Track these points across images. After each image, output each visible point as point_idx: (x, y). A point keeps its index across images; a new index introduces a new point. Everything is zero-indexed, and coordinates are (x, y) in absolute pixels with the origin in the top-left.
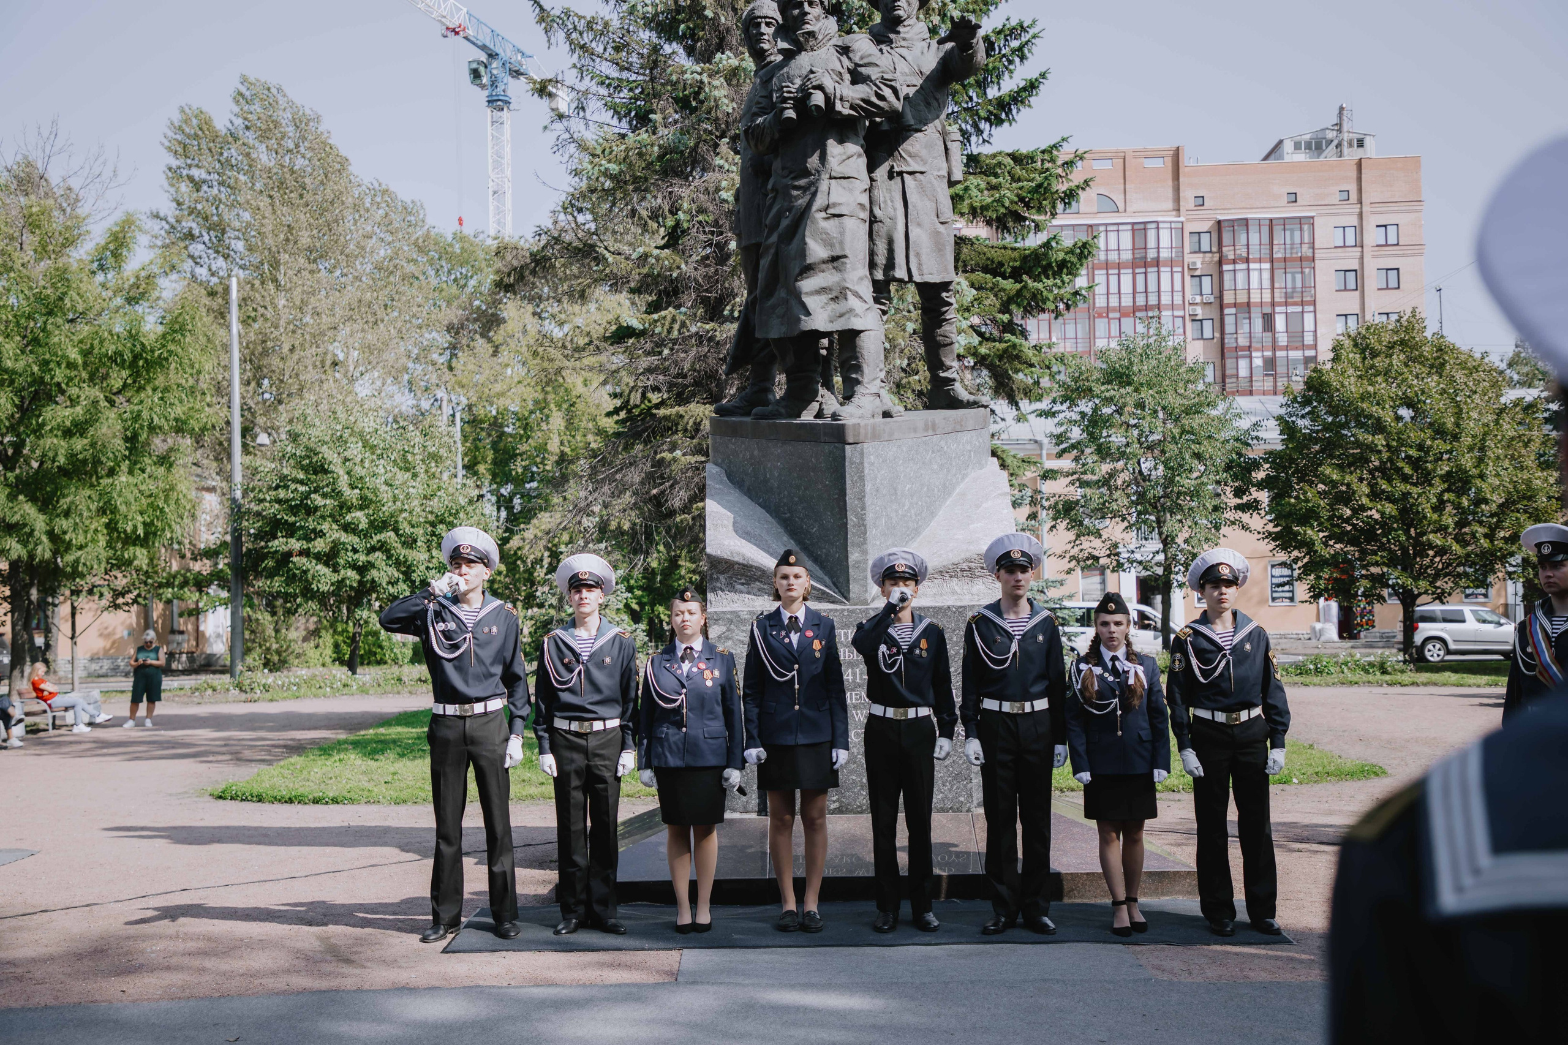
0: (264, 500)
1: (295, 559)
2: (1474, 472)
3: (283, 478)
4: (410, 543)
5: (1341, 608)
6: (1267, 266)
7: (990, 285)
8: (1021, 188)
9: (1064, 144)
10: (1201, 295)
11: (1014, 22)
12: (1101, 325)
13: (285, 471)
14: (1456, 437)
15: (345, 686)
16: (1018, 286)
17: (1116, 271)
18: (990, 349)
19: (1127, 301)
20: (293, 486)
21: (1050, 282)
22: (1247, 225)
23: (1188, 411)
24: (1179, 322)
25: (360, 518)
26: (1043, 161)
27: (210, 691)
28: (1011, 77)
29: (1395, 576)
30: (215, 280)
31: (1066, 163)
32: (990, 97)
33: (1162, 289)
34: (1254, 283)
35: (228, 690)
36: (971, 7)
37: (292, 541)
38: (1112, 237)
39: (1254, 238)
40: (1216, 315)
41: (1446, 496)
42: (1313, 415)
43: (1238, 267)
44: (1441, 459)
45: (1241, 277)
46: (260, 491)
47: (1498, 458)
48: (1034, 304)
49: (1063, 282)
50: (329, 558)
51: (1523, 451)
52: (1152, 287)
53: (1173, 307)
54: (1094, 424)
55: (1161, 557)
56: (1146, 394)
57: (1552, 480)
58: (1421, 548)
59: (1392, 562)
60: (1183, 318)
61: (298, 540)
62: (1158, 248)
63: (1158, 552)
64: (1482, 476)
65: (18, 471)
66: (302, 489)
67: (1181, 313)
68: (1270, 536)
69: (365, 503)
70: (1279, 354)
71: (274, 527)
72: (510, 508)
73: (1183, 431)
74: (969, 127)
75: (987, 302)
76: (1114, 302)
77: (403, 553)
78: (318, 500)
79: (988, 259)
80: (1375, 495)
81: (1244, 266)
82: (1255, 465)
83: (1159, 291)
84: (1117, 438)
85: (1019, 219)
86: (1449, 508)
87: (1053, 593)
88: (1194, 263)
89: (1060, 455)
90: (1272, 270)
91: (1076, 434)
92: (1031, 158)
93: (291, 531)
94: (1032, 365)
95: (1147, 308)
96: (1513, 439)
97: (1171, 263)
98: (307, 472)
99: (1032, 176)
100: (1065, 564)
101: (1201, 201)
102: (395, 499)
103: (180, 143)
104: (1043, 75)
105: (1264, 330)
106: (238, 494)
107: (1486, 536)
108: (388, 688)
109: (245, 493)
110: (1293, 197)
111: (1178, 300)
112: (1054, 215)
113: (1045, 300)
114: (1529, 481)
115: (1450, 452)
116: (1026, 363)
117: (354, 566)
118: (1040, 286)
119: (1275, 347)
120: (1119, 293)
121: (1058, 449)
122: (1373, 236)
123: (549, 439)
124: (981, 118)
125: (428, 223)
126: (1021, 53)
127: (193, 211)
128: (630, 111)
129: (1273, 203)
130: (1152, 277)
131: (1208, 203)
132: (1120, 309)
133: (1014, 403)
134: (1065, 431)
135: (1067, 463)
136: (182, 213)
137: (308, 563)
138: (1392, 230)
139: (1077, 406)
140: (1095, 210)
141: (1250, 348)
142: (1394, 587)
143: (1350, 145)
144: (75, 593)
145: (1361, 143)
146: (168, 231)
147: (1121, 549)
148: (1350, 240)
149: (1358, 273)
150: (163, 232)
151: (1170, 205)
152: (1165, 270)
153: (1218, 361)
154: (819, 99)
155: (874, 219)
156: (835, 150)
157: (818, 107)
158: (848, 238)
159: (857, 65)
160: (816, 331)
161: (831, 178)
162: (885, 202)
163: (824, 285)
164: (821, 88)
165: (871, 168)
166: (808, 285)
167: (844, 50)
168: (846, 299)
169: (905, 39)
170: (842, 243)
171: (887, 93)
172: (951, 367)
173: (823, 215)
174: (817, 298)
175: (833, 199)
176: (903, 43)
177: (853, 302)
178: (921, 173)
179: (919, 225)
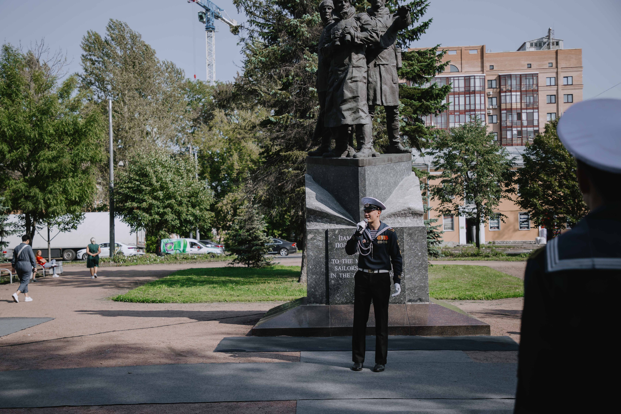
0: (122, 187)
1: (135, 211)
3: (130, 179)
4: (180, 204)
5: (548, 231)
6: (519, 93)
7: (409, 103)
8: (421, 65)
9: (439, 47)
10: (492, 105)
12: (452, 117)
13: (131, 176)
15: (155, 260)
16: (420, 104)
17: (458, 96)
18: (409, 128)
19: (462, 108)
20: (134, 182)
21: (433, 102)
22: (511, 77)
23: (487, 153)
24: (483, 116)
25: (160, 194)
26: (430, 54)
27: (102, 262)
28: (417, 22)
29: (569, 218)
30: (101, 100)
31: (439, 55)
32: (409, 29)
33: (477, 103)
34: (514, 100)
35: (109, 262)
37: (134, 203)
38: (456, 82)
39: (514, 82)
40: (498, 113)
42: (537, 154)
43: (507, 94)
45: (508, 98)
46: (121, 184)
48: (427, 111)
49: (438, 102)
50: (148, 210)
52: (472, 102)
53: (481, 110)
54: (450, 158)
55: (476, 211)
56: (470, 146)
58: (580, 207)
59: (568, 212)
60: (485, 114)
61: (136, 203)
62: (475, 86)
63: (474, 209)
65: (29, 175)
66: (137, 183)
67: (484, 113)
68: (519, 203)
69: (162, 188)
70: (523, 129)
71: (127, 197)
72: (216, 191)
73: (485, 160)
74: (401, 42)
75: (408, 110)
76: (457, 108)
77: (176, 207)
78: (144, 187)
79: (408, 93)
80: (561, 185)
81: (509, 94)
82: (514, 174)
83: (475, 104)
84: (459, 164)
85: (421, 78)
87: (433, 224)
88: (489, 93)
89: (437, 170)
90: (521, 95)
91: (442, 161)
92: (425, 53)
93: (133, 199)
94: (426, 135)
95: (470, 111)
97: (480, 92)
98: (139, 177)
99: (426, 60)
100: (437, 213)
101: (492, 67)
102: (174, 187)
103: (88, 46)
104: (430, 21)
105: (518, 119)
106: (112, 185)
108: (171, 261)
109: (115, 185)
110: (529, 66)
111: (483, 107)
112: (434, 76)
113: (431, 109)
116: (423, 133)
117: (158, 213)
118: (429, 103)
119: (522, 126)
120: (459, 104)
121: (435, 168)
122: (562, 81)
123: (233, 164)
124: (406, 38)
125: (186, 77)
126: (421, 12)
127: (92, 73)
128: (269, 36)
129: (521, 68)
130: (472, 98)
131: (495, 68)
132: (459, 111)
133: (419, 149)
134: (438, 161)
135: (439, 173)
136: (87, 74)
137: (139, 212)
138: (570, 79)
139: (442, 150)
140: (449, 71)
141: (512, 127)
142: (569, 223)
143: (553, 44)
144: (49, 224)
145: (557, 44)
146: (82, 81)
147: (460, 207)
148: (553, 83)
149: (556, 96)
150: (80, 82)
151: (480, 69)
152: (477, 95)
153: (499, 132)
154: (348, 37)
155: (369, 82)
156: (354, 56)
157: (348, 40)
158: (359, 90)
159: (363, 25)
160: (348, 124)
161: (353, 67)
162: (373, 75)
163: (350, 107)
164: (349, 33)
165: (368, 63)
166: (344, 107)
167: (358, 19)
168: (359, 112)
169: (380, 14)
170: (357, 91)
171: (374, 35)
172: (397, 138)
173: (350, 81)
174: (347, 112)
175: (354, 75)
176: (380, 16)
177: (361, 113)
178: (387, 64)
179: (386, 84)
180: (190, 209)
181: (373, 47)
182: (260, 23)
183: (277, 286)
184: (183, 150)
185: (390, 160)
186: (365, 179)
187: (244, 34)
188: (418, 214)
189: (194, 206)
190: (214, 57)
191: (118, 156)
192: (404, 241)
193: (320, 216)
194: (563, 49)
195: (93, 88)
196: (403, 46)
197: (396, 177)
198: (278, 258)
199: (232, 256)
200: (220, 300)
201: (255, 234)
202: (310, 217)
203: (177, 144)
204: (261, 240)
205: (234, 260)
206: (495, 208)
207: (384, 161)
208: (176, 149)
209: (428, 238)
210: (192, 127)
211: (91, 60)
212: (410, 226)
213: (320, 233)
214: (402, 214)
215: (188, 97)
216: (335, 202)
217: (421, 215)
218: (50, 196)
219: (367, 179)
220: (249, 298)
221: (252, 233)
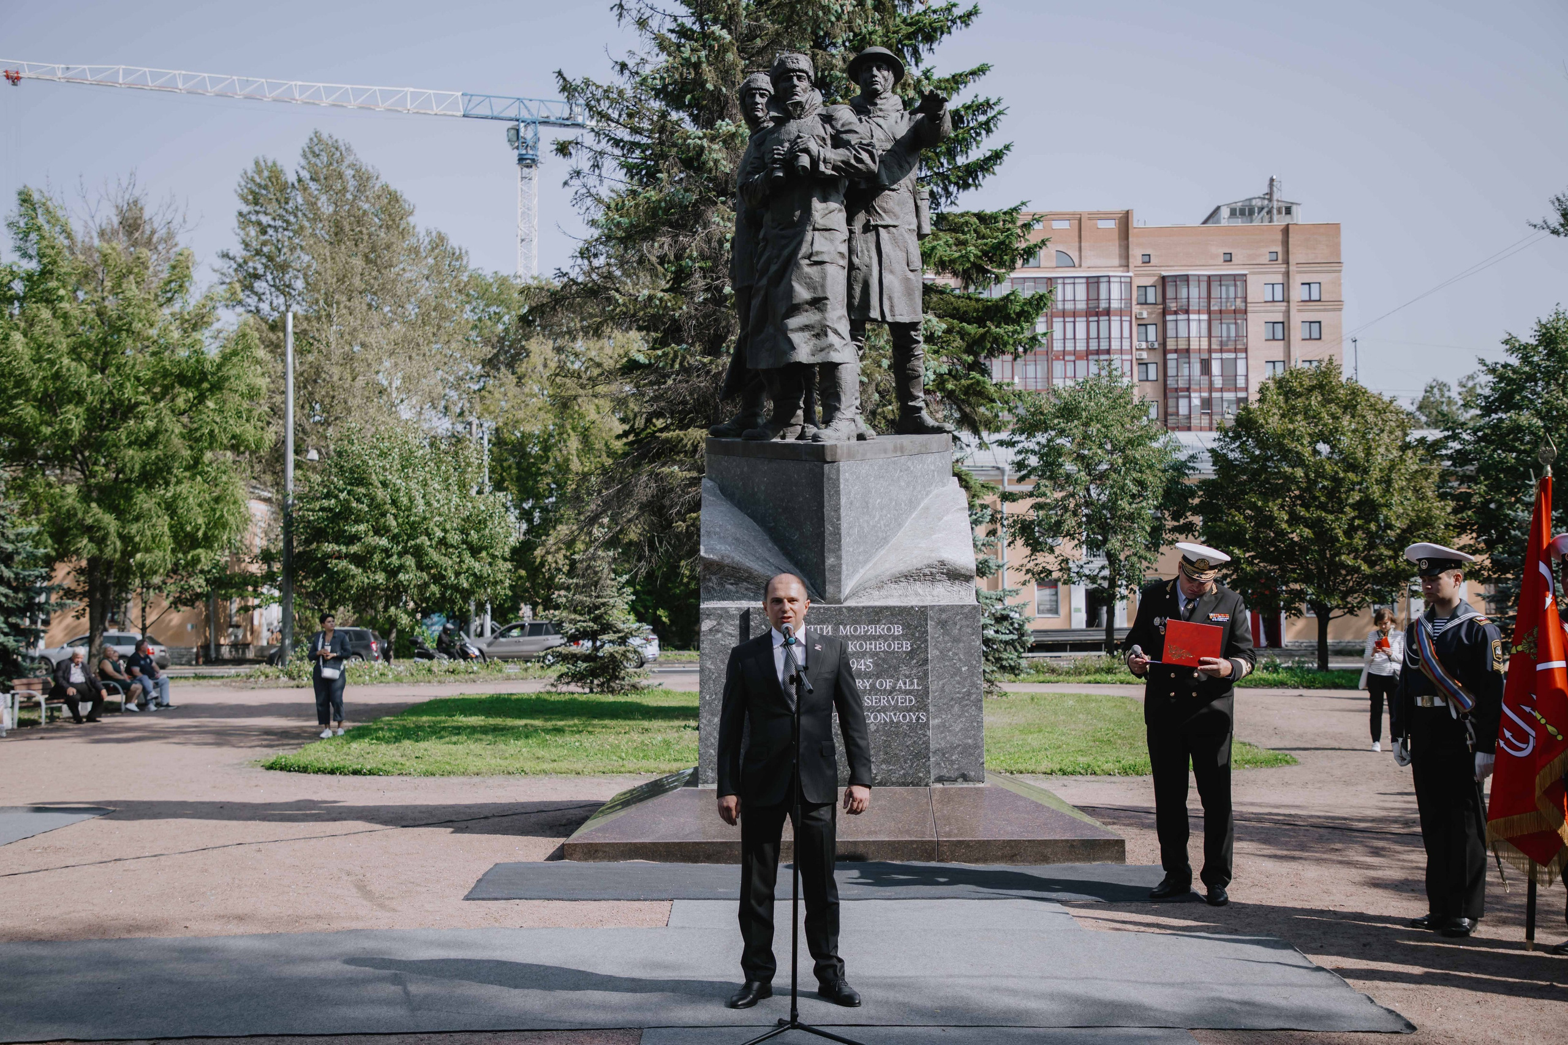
1: (334, 562)
2: (1382, 501)
6: (1204, 317)
7: (957, 329)
8: (986, 244)
9: (1023, 208)
10: (1147, 341)
11: (981, 99)
12: (1058, 366)
14: (1366, 471)
15: (381, 675)
16: (982, 330)
17: (1072, 319)
19: (1081, 346)
21: (1010, 328)
22: (1188, 281)
23: (1130, 442)
24: (1127, 365)
25: (393, 523)
26: (1004, 221)
27: (263, 678)
28: (978, 148)
29: (1312, 593)
30: (276, 314)
31: (1025, 225)
32: (959, 164)
33: (1113, 336)
34: (1194, 333)
35: (278, 677)
36: (943, 85)
38: (1069, 288)
39: (1194, 292)
40: (1159, 361)
41: (1357, 522)
42: (1243, 448)
43: (1182, 317)
44: (1353, 490)
45: (1182, 326)
47: (1402, 489)
48: (998, 347)
49: (1022, 328)
51: (1424, 483)
52: (1104, 333)
53: (1121, 351)
54: (1050, 454)
55: (1106, 573)
57: (1449, 510)
58: (1335, 568)
59: (1307, 579)
60: (1131, 361)
61: (338, 544)
62: (1109, 300)
63: (1103, 568)
64: (1388, 506)
66: (343, 498)
67: (1128, 357)
70: (1215, 395)
72: (530, 521)
73: (1128, 461)
74: (940, 190)
75: (955, 344)
76: (1069, 347)
77: (434, 555)
79: (955, 307)
80: (1294, 520)
81: (1185, 317)
83: (1110, 338)
84: (1069, 467)
85: (982, 271)
86: (1360, 533)
87: (1009, 601)
88: (1141, 314)
89: (1021, 480)
90: (1210, 321)
91: (1033, 461)
92: (994, 218)
94: (993, 401)
95: (1098, 352)
96: (1416, 472)
97: (1121, 313)
98: (350, 484)
99: (995, 234)
100: (1022, 576)
101: (1147, 259)
103: (252, 192)
104: (1006, 147)
105: (1202, 374)
106: (291, 503)
107: (1390, 558)
108: (420, 677)
109: (297, 500)
110: (1228, 258)
111: (1126, 345)
112: (1012, 268)
113: (1005, 344)
114: (1430, 509)
115: (1360, 483)
116: (988, 398)
119: (1211, 389)
120: (1074, 338)
121: (1019, 476)
122: (1298, 293)
123: (567, 460)
124: (950, 182)
125: (471, 267)
126: (987, 127)
127: (258, 253)
128: (641, 170)
129: (1211, 262)
130: (1104, 325)
131: (1153, 261)
132: (1074, 353)
133: (976, 432)
134: (1024, 459)
135: (1027, 487)
136: (248, 254)
138: (1315, 288)
139: (1034, 437)
140: (1054, 265)
141: (1188, 389)
142: (1310, 602)
143: (1279, 212)
144: (145, 590)
145: (1288, 211)
146: (236, 270)
147: (1071, 564)
148: (1279, 296)
149: (1285, 325)
150: (231, 271)
151: (1116, 262)
152: (1115, 319)
153: (1161, 400)
154: (805, 160)
155: (852, 267)
156: (817, 205)
157: (804, 167)
158: (829, 281)
159: (839, 132)
160: (800, 363)
161: (814, 229)
162: (862, 251)
163: (807, 323)
164: (807, 151)
165: (850, 221)
166: (793, 322)
167: (827, 119)
168: (826, 335)
169: (881, 110)
170: (823, 286)
171: (865, 156)
172: (918, 397)
173: (807, 261)
174: (800, 334)
175: (816, 248)
176: (880, 113)
177: (832, 338)
178: (894, 226)
179: (892, 272)
180: (468, 559)
181: (863, 186)
182: (622, 140)
183: (646, 738)
184: (460, 427)
185: (902, 449)
186: (838, 493)
187: (581, 160)
188: (963, 575)
189: (474, 551)
190: (535, 222)
191: (312, 440)
192: (929, 638)
193: (732, 576)
194: (1300, 223)
195: (260, 286)
197: (914, 488)
198: (660, 672)
199: (553, 668)
200: (511, 769)
201: (607, 617)
202: (710, 580)
203: (445, 415)
204: (619, 631)
205: (561, 676)
206: (1148, 568)
207: (885, 451)
208: (443, 426)
209: (997, 632)
210: (482, 376)
212: (943, 603)
213: (732, 617)
214: (925, 575)
215: (472, 311)
216: (770, 545)
217: (968, 578)
218: (133, 527)
219: (842, 492)
220: (579, 766)
221: (600, 616)
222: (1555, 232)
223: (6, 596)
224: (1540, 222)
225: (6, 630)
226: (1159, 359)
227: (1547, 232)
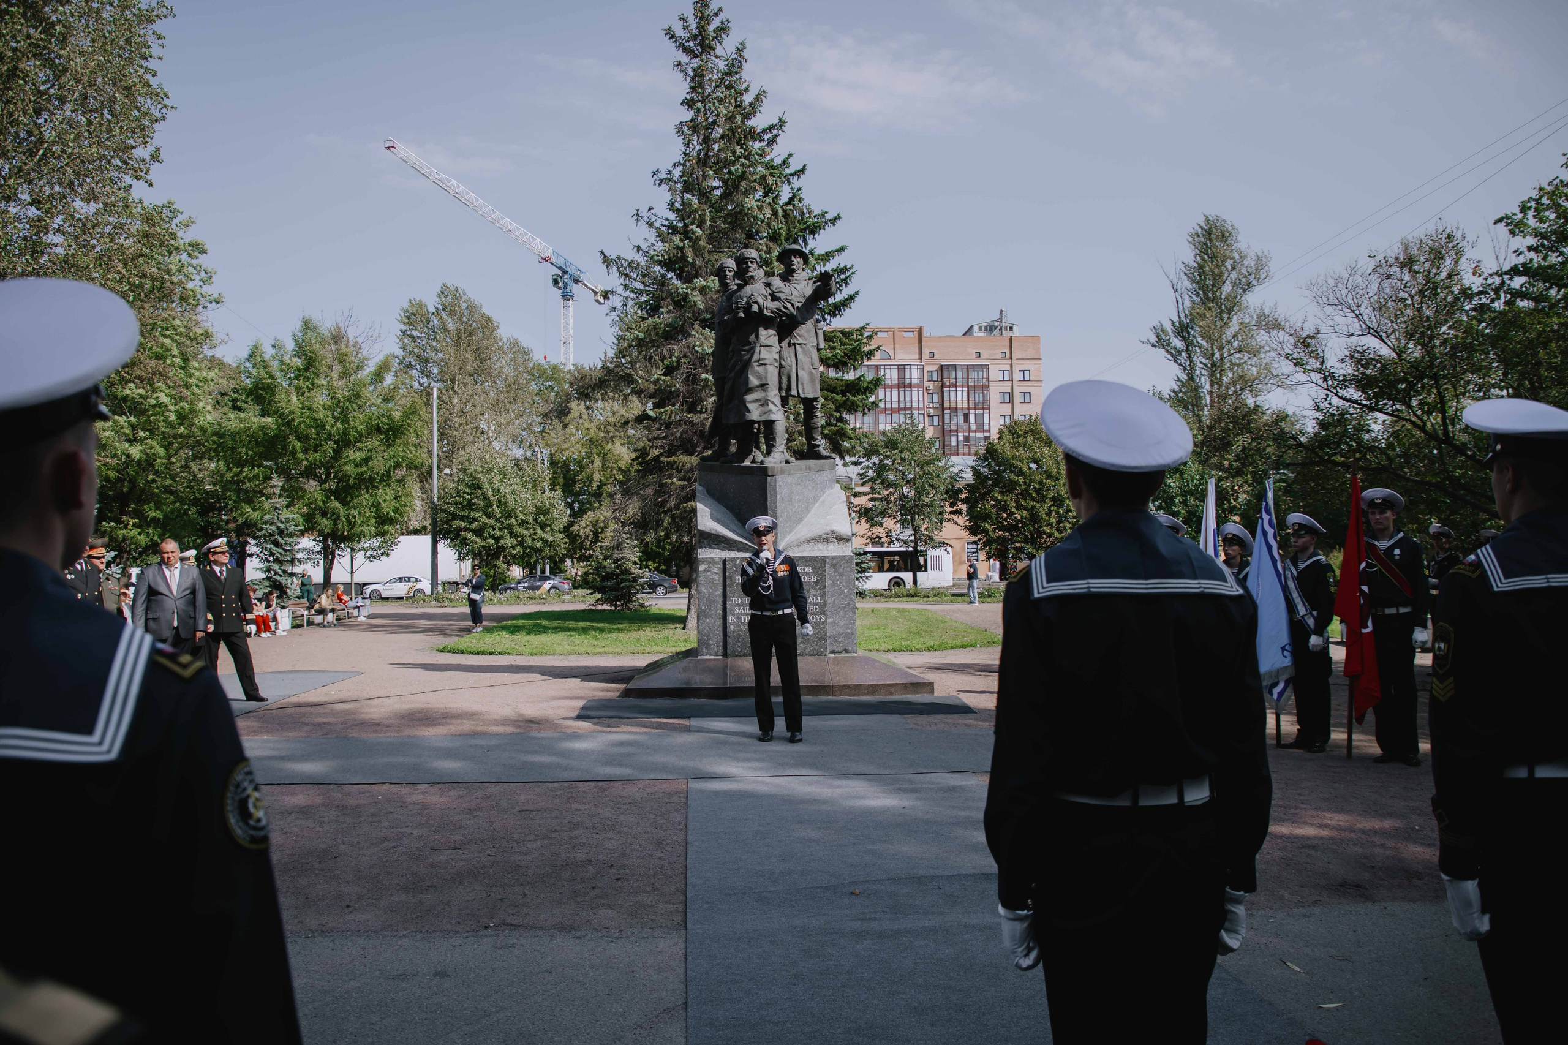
0: (448, 503)
1: (464, 533)
2: (1065, 496)
3: (458, 491)
4: (523, 524)
5: (1001, 564)
6: (965, 389)
8: (846, 349)
9: (867, 327)
10: (933, 403)
11: (842, 266)
12: (882, 418)
13: (460, 488)
14: (1057, 479)
16: (844, 398)
17: (890, 390)
19: (895, 405)
20: (464, 496)
21: (860, 397)
22: (956, 368)
23: (928, 463)
25: (497, 510)
26: (856, 335)
27: (422, 601)
29: (1028, 548)
30: (422, 388)
31: (868, 336)
33: (913, 399)
34: (959, 398)
35: (431, 601)
37: (463, 523)
38: (888, 371)
39: (959, 375)
42: (989, 466)
43: (951, 389)
44: (1050, 490)
45: (953, 394)
46: (447, 498)
48: (853, 408)
49: (866, 397)
50: (479, 532)
52: (908, 398)
53: (918, 409)
54: (881, 469)
55: (912, 538)
56: (906, 455)
58: (1040, 534)
59: (1026, 542)
60: (924, 415)
61: (465, 523)
62: (911, 378)
65: (327, 485)
66: (468, 497)
67: (923, 412)
68: (966, 528)
69: (500, 503)
70: (972, 434)
71: (453, 516)
72: (572, 509)
73: (925, 473)
76: (888, 406)
77: (519, 529)
78: (477, 502)
80: (1019, 507)
81: (954, 388)
82: (960, 491)
83: (911, 400)
84: (891, 477)
85: (846, 364)
88: (929, 386)
89: (863, 484)
90: (968, 391)
91: (871, 473)
92: (850, 333)
93: (461, 518)
94: (851, 439)
95: (905, 409)
97: (918, 386)
98: (471, 489)
99: (851, 342)
100: (864, 541)
101: (932, 355)
102: (515, 501)
104: (857, 293)
105: (964, 422)
106: (436, 500)
108: (513, 602)
109: (439, 498)
110: (978, 355)
111: (921, 405)
112: (862, 362)
113: (858, 406)
115: (1054, 486)
116: (848, 437)
117: (493, 537)
118: (855, 399)
119: (970, 430)
120: (891, 401)
121: (862, 481)
122: (1018, 376)
125: (535, 358)
126: (846, 281)
127: (412, 353)
128: (647, 306)
129: (968, 357)
130: (908, 393)
131: (936, 356)
132: (891, 409)
133: (842, 457)
134: (865, 472)
135: (866, 489)
137: (469, 535)
138: (1027, 373)
139: (871, 459)
140: (880, 359)
141: (957, 431)
142: (1026, 554)
143: (1006, 329)
144: (353, 550)
145: (1011, 329)
147: (893, 533)
148: (1007, 378)
149: (1011, 394)
151: (917, 356)
152: (914, 391)
153: (941, 439)
154: (755, 308)
155: (781, 366)
156: (763, 333)
157: (755, 312)
158: (769, 376)
159: (774, 292)
160: (753, 420)
161: (761, 346)
162: (787, 358)
163: (757, 398)
164: (757, 303)
165: (780, 341)
166: (749, 398)
167: (768, 285)
168: (768, 405)
169: (796, 280)
170: (766, 378)
171: (789, 306)
172: (818, 439)
173: (757, 364)
174: (754, 404)
175: (762, 356)
176: (796, 282)
177: (771, 407)
178: (805, 345)
179: (803, 369)
180: (539, 531)
181: (787, 322)
184: (529, 454)
186: (776, 493)
187: (615, 301)
188: (844, 539)
189: (543, 526)
190: (572, 332)
191: (444, 461)
192: (826, 574)
193: (716, 540)
194: (1017, 335)
195: (413, 372)
196: (822, 323)
197: (816, 490)
198: (655, 598)
199: (594, 595)
200: (580, 652)
201: (624, 565)
202: (702, 542)
203: (520, 446)
204: (632, 574)
205: (597, 601)
206: (937, 535)
207: (801, 470)
208: (520, 453)
211: (411, 336)
212: (834, 554)
213: (716, 563)
214: (823, 539)
215: (536, 385)
216: (736, 522)
217: (847, 540)
218: (353, 512)
219: (778, 493)
221: (620, 565)
222: (1154, 346)
223: (281, 554)
224: (1146, 340)
225: (281, 573)
226: (940, 413)
227: (1150, 346)
